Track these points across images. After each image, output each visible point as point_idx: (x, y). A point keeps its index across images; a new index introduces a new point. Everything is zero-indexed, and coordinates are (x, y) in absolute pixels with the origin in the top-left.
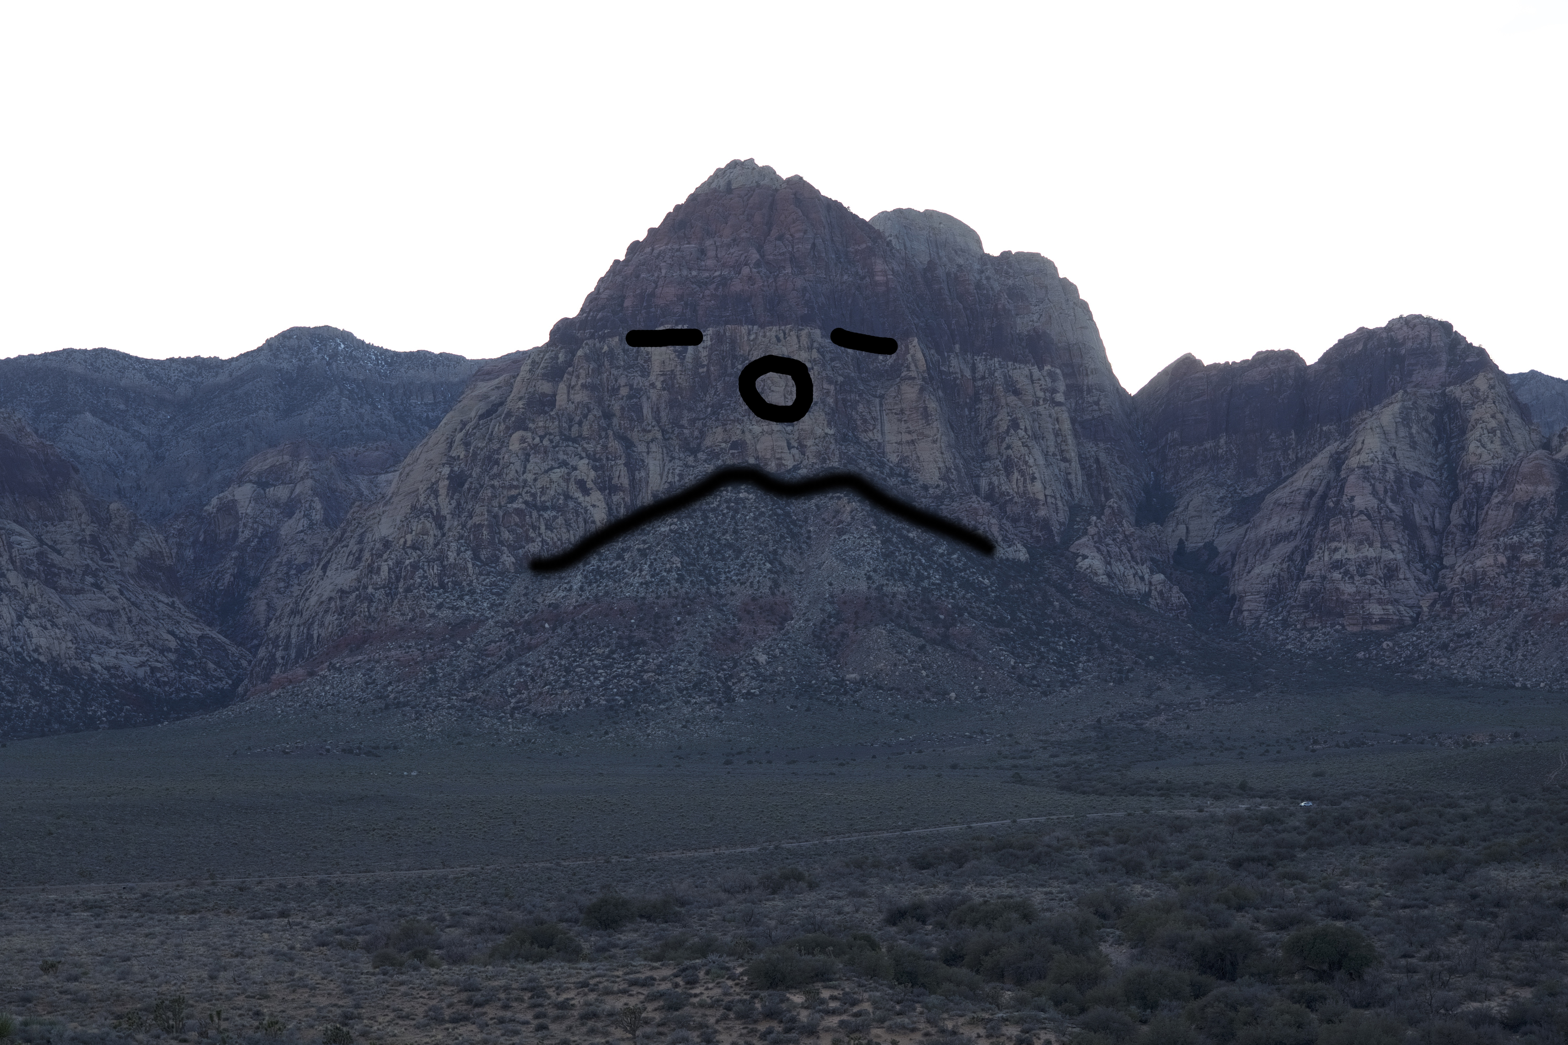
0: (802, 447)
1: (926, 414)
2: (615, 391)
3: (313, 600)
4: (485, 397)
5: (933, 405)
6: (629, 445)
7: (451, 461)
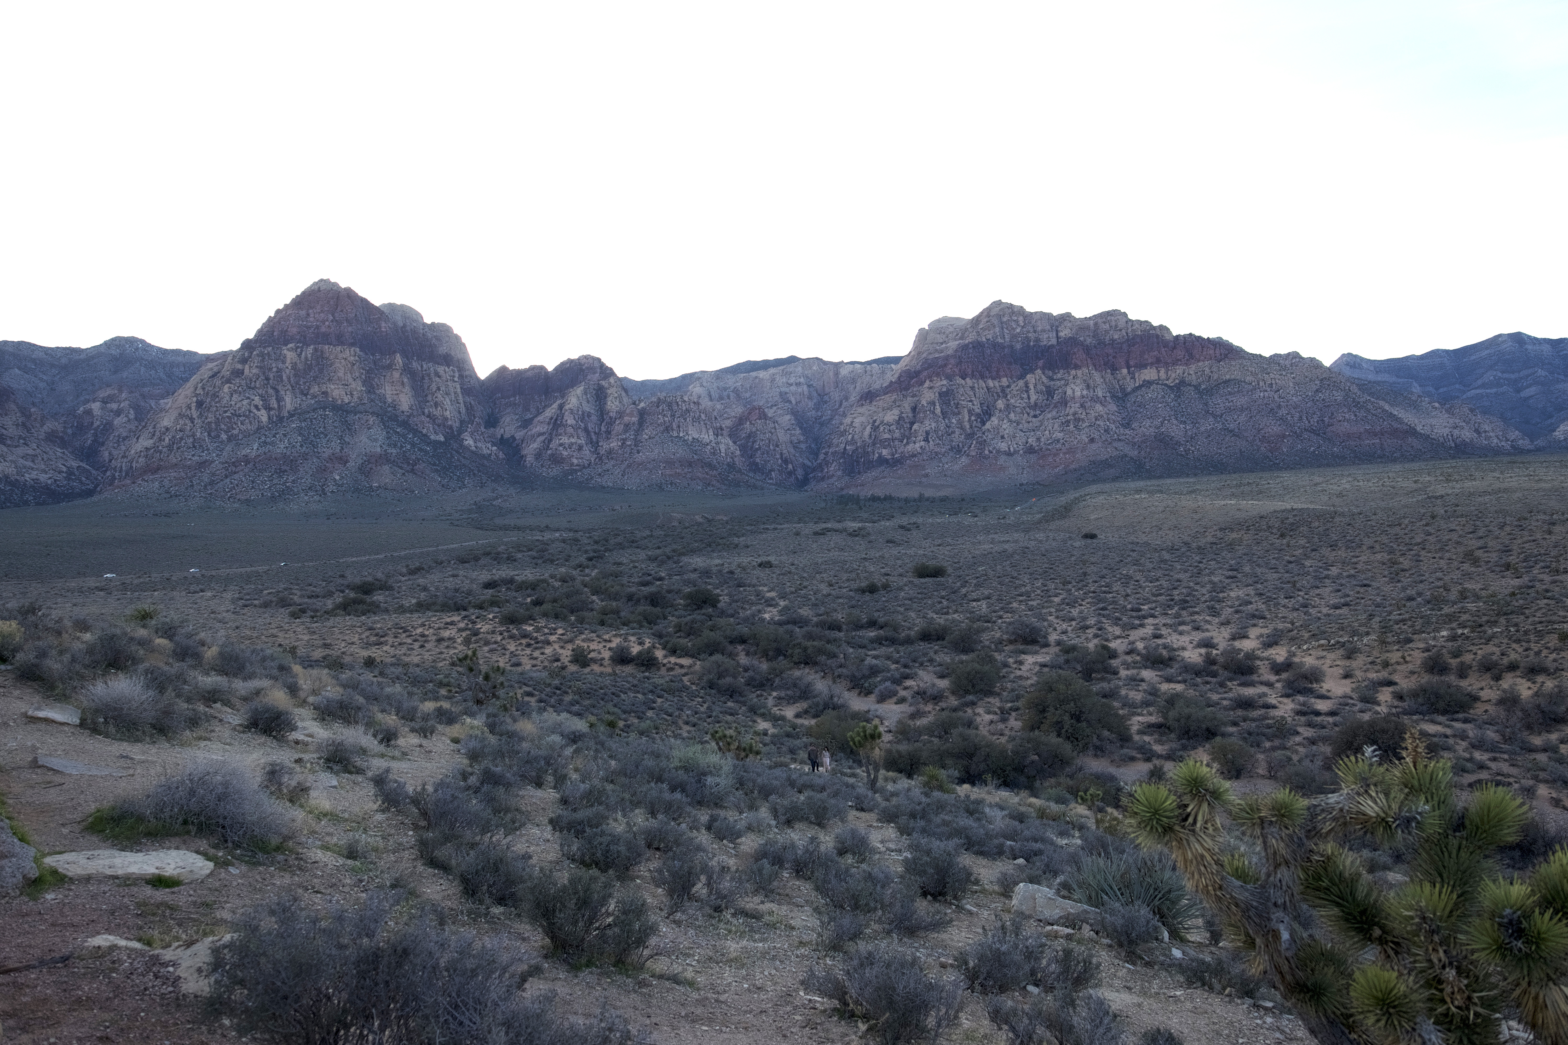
0: (352, 395)
1: (403, 384)
2: (270, 369)
3: (133, 452)
4: (211, 369)
5: (405, 380)
6: (277, 391)
7: (197, 395)
